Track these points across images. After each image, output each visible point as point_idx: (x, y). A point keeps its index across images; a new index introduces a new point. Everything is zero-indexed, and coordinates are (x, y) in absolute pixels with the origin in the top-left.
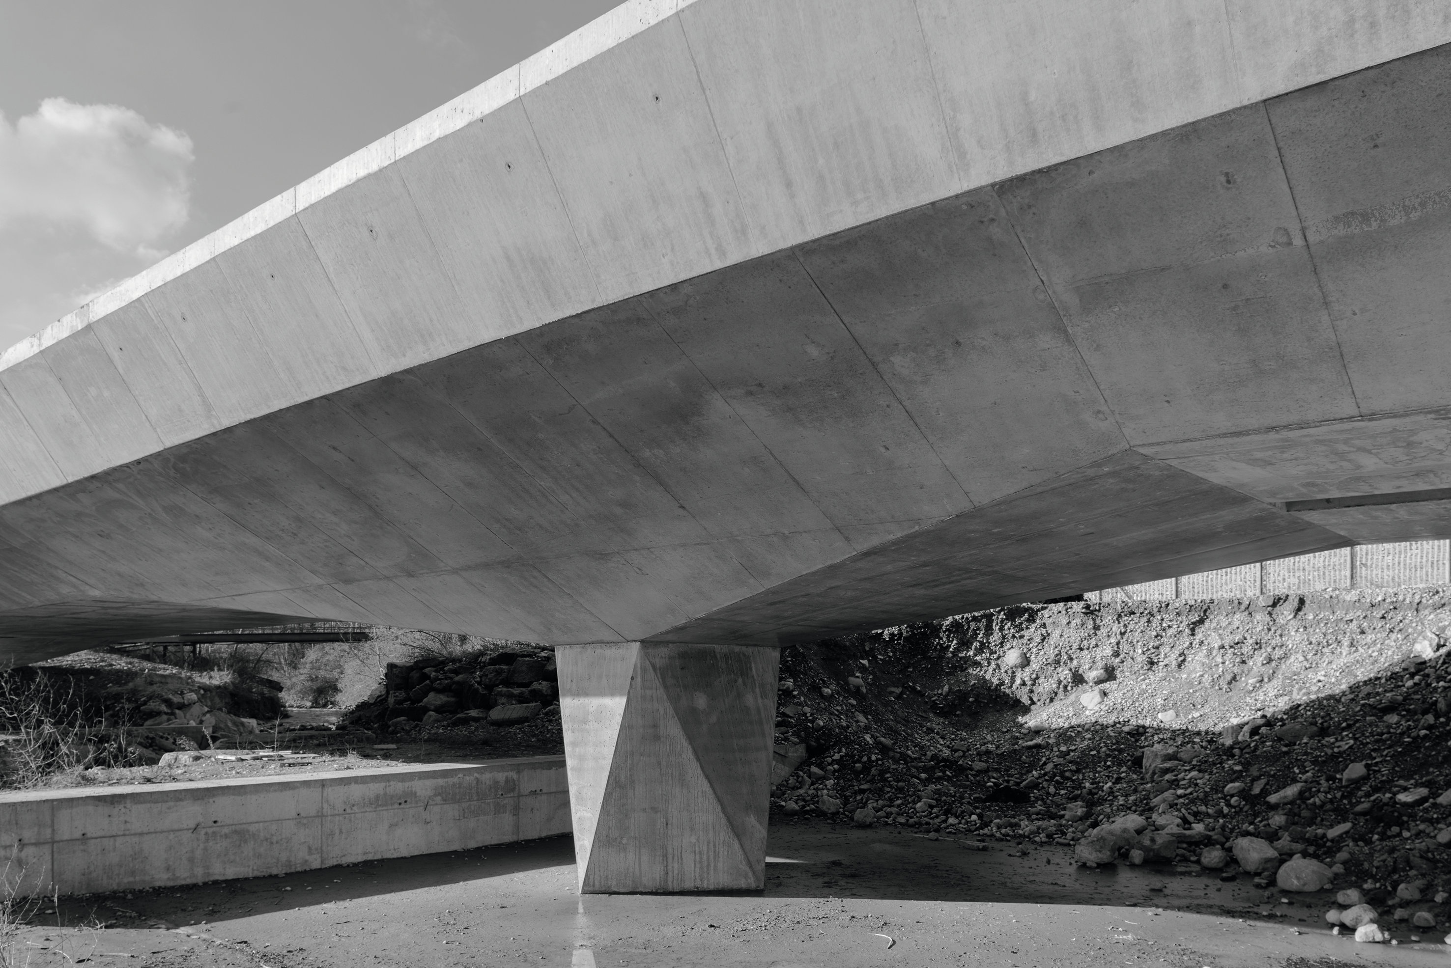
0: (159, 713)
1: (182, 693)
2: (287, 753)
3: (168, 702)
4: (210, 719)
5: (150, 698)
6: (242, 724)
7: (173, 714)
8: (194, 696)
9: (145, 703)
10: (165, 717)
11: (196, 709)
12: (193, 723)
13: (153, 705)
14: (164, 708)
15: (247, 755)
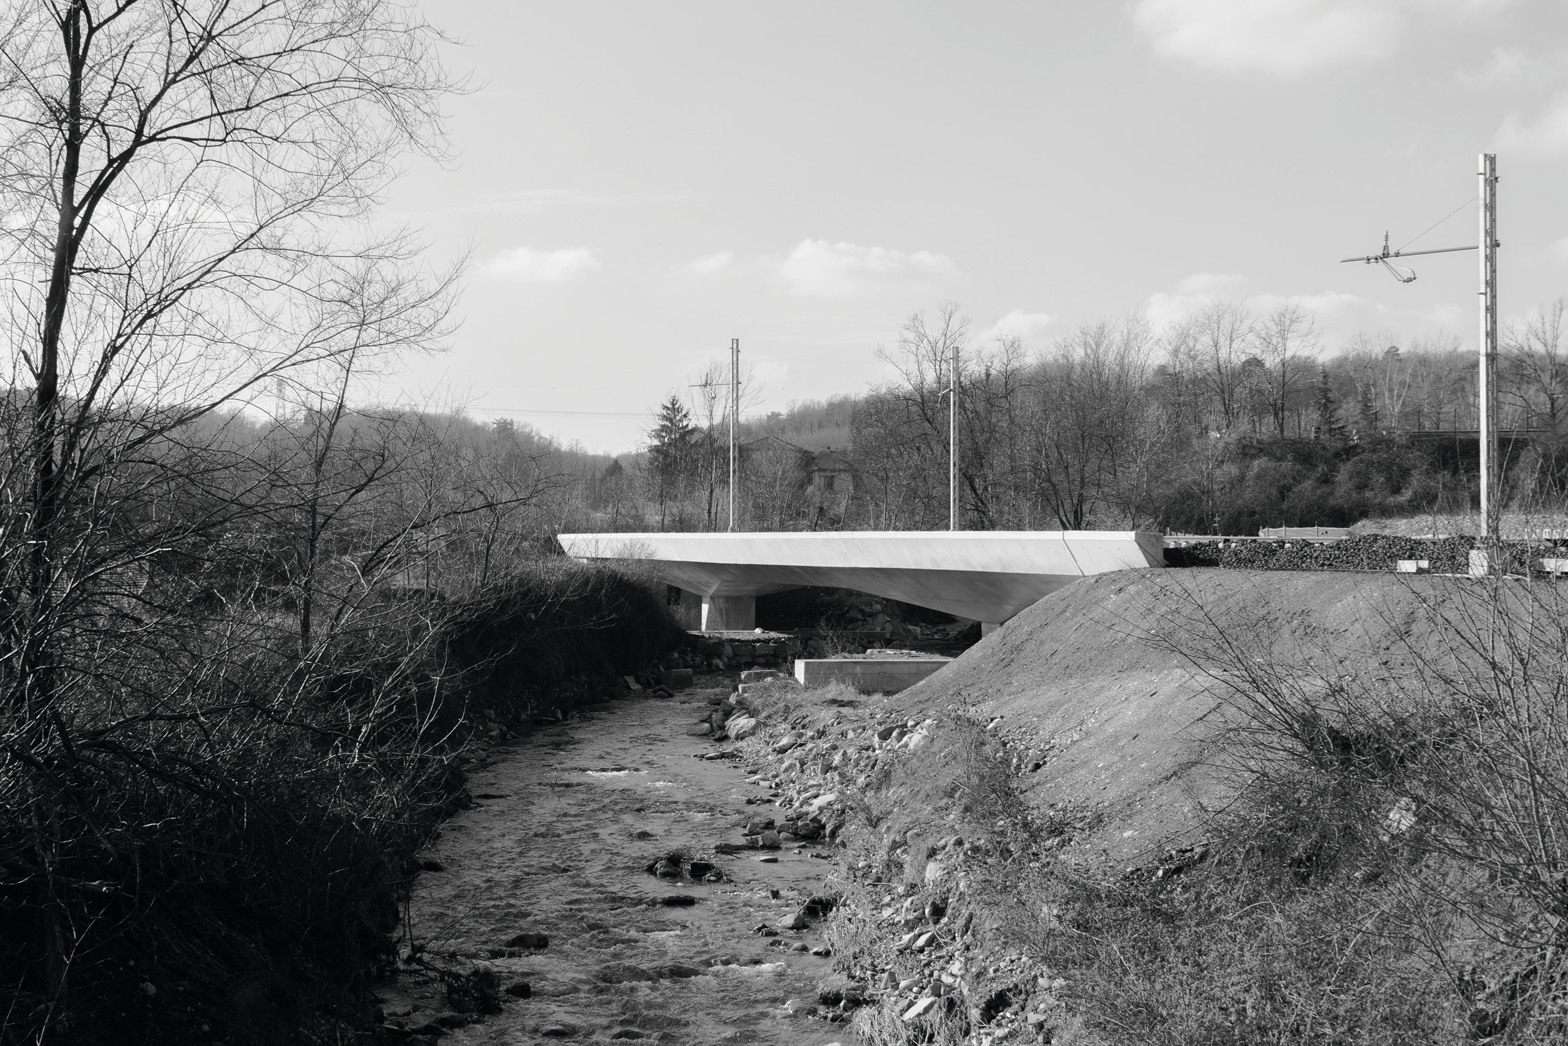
0: (857, 620)
1: (871, 605)
2: (913, 652)
3: (862, 612)
4: (888, 627)
5: (851, 608)
6: (909, 630)
7: (866, 620)
8: (879, 607)
9: (848, 612)
10: (860, 623)
11: (881, 618)
12: (878, 629)
13: (853, 614)
14: (860, 616)
15: (898, 652)
